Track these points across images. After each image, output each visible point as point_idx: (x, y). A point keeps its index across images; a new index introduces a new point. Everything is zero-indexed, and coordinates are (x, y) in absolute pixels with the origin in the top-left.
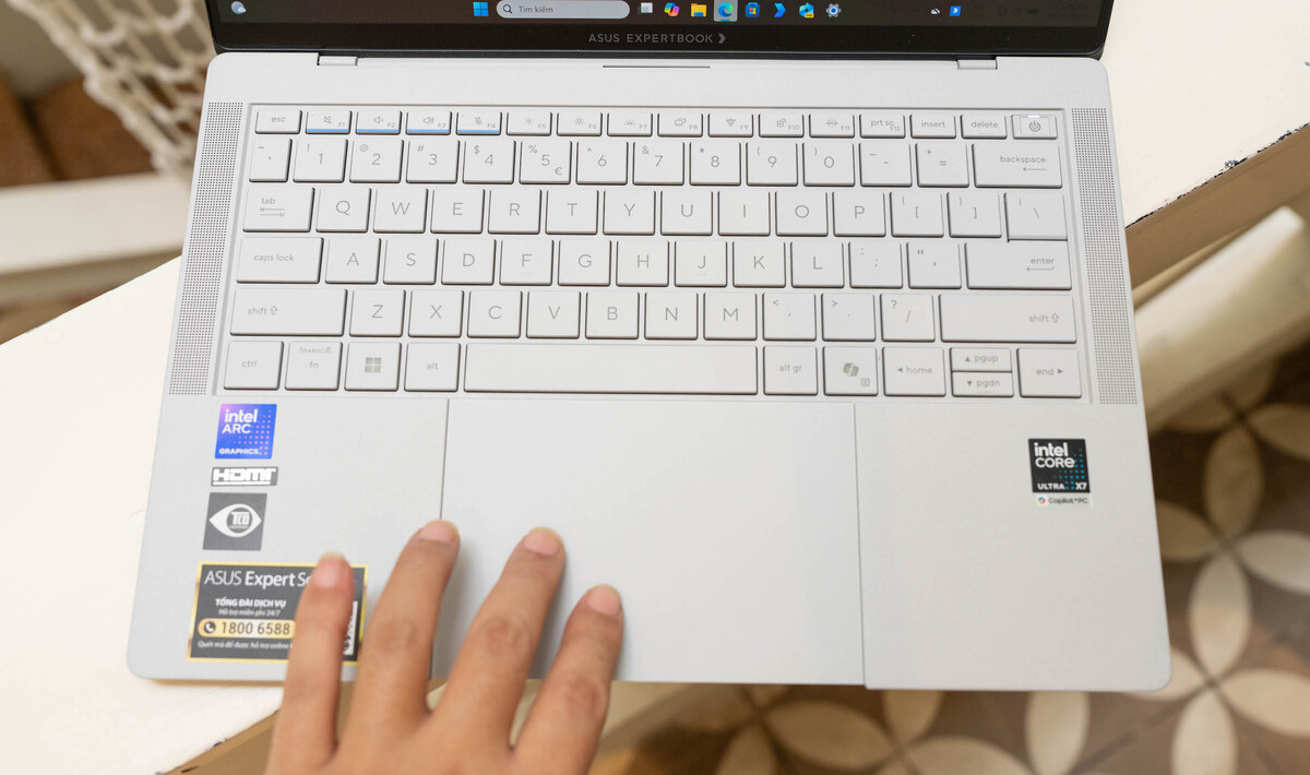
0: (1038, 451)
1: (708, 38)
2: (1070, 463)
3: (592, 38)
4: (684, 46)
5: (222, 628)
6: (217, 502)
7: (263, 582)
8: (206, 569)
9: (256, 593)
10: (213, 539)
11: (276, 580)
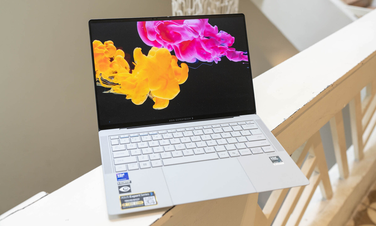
0: (271, 158)
1: (190, 118)
2: (277, 159)
3: (170, 121)
4: (186, 120)
5: (127, 205)
6: (120, 187)
7: (134, 197)
8: (121, 197)
9: (133, 198)
10: (121, 192)
11: (136, 196)
